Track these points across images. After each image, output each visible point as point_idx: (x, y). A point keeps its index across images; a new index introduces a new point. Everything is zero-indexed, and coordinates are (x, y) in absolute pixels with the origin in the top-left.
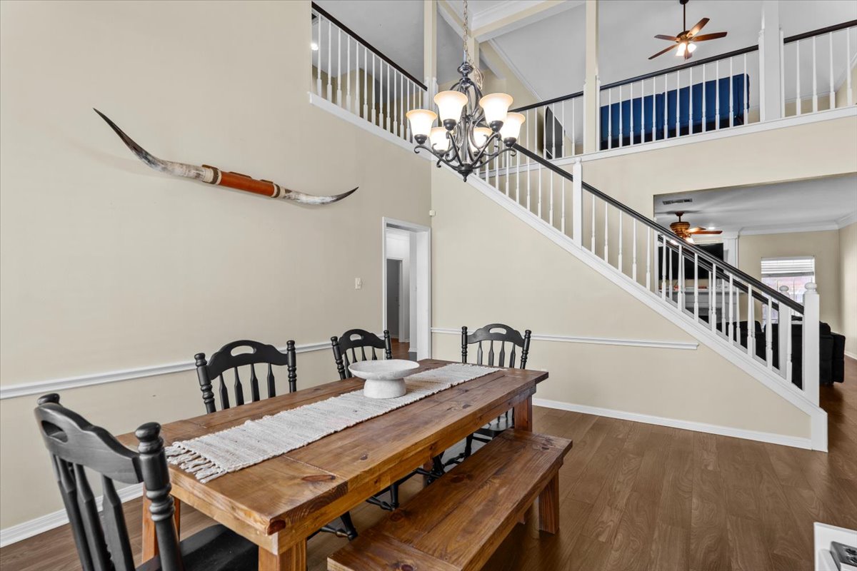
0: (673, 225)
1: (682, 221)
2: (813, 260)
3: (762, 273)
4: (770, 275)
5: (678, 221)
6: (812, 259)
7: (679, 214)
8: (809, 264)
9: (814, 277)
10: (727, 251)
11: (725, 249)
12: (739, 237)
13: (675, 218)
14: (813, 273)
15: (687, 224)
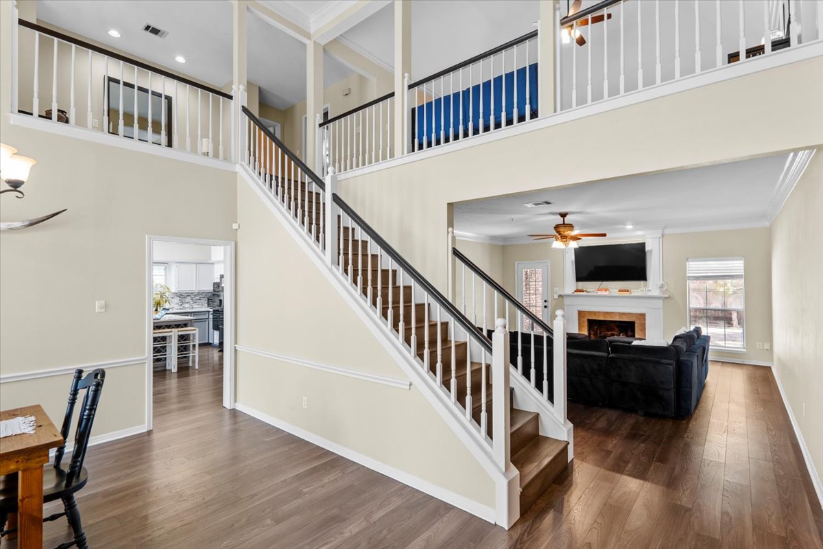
0: (557, 227)
1: (566, 223)
2: (742, 262)
3: (688, 275)
4: (697, 278)
5: (562, 223)
6: (742, 260)
7: (563, 215)
8: (737, 266)
9: (743, 280)
10: (651, 251)
11: (647, 248)
12: (663, 235)
13: (560, 220)
14: (742, 275)
15: (571, 226)
